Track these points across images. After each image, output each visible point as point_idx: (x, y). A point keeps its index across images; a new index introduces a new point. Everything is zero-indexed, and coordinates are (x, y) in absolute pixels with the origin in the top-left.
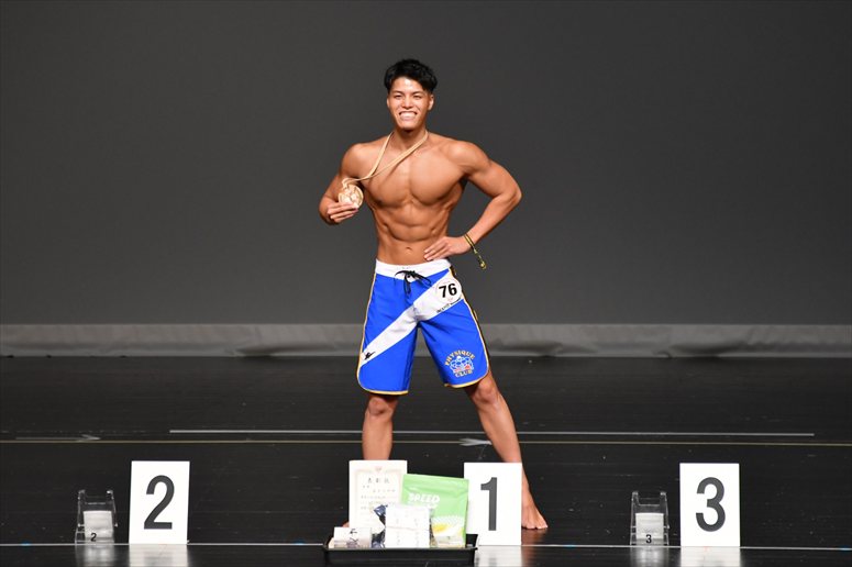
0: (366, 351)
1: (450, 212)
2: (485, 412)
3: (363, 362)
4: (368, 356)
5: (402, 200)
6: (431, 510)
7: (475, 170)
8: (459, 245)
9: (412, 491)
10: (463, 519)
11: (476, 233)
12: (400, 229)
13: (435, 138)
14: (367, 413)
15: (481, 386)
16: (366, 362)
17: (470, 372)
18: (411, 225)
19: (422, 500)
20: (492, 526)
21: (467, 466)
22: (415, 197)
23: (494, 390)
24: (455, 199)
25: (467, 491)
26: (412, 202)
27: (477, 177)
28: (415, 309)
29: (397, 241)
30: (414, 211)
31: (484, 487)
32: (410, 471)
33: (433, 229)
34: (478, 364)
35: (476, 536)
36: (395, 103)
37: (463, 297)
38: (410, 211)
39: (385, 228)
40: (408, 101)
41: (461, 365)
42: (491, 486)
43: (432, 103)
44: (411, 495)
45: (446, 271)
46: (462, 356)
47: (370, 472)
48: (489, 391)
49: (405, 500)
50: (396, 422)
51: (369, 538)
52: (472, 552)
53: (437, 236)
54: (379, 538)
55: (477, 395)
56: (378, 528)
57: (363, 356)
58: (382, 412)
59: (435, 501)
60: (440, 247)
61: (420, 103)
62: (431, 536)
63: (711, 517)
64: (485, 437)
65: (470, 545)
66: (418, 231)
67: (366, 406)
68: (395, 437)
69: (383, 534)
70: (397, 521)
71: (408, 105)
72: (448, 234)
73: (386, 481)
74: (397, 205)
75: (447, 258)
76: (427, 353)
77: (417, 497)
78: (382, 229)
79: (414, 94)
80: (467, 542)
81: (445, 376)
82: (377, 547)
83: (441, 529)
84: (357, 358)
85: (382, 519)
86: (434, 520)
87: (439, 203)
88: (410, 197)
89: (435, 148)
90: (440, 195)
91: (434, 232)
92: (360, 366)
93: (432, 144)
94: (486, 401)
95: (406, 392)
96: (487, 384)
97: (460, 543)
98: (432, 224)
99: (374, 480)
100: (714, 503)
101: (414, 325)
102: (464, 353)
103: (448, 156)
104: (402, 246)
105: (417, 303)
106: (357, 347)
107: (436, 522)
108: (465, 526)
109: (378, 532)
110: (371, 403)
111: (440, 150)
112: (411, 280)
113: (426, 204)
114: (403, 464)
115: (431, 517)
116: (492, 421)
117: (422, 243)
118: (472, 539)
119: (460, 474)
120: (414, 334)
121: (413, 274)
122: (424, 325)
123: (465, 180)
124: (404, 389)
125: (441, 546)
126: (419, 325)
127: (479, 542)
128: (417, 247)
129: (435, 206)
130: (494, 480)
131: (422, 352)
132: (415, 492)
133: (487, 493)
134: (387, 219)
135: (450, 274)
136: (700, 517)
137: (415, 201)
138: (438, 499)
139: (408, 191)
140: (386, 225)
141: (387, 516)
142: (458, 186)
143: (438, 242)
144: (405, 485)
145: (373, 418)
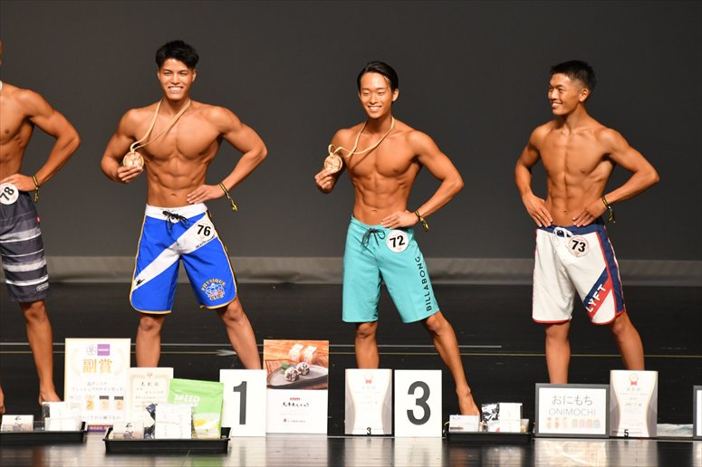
0: (137, 279)
1: (208, 166)
2: (232, 328)
3: (134, 287)
4: (139, 282)
5: (170, 155)
6: (193, 408)
7: (229, 130)
8: (216, 192)
9: (177, 393)
10: (219, 416)
11: (230, 182)
12: (168, 179)
13: (197, 104)
14: (140, 329)
15: (230, 307)
16: (137, 287)
17: (222, 296)
18: (175, 175)
19: (186, 400)
20: (243, 421)
21: (223, 372)
22: (181, 152)
23: (240, 310)
24: (212, 155)
25: (222, 392)
26: (177, 157)
27: (231, 136)
28: (178, 245)
29: (164, 189)
30: (179, 164)
31: (236, 389)
32: (176, 376)
33: (193, 179)
34: (229, 290)
35: (229, 429)
36: (165, 79)
37: (216, 235)
38: (176, 164)
39: (155, 178)
40: (176, 78)
41: (214, 291)
42: (242, 388)
43: (194, 76)
44: (177, 395)
45: (204, 214)
46: (216, 283)
47: (143, 377)
48: (236, 311)
49: (171, 400)
50: (164, 336)
51: (142, 431)
52: (226, 442)
53: (197, 185)
54: (150, 430)
55: (226, 314)
56: (149, 422)
57: (134, 283)
58: (150, 328)
59: (196, 400)
60: (200, 193)
61: (185, 79)
62: (193, 429)
63: (419, 413)
64: (232, 349)
65: (224, 437)
66: (182, 180)
67: (138, 323)
68: (162, 348)
69: (153, 427)
70: (165, 417)
71: (175, 81)
72: (206, 183)
73: (156, 384)
74: (165, 159)
75: (205, 202)
76: (186, 280)
77: (181, 398)
78: (153, 179)
79: (180, 73)
80: (222, 434)
81: (201, 298)
82: (148, 438)
83: (201, 423)
84: (130, 285)
85: (153, 415)
86: (195, 416)
87: (200, 157)
88: (176, 152)
89: (197, 112)
90: (200, 151)
91: (195, 182)
92: (132, 291)
93: (194, 109)
94: (233, 319)
95: (169, 312)
96: (234, 306)
97: (216, 435)
98: (193, 175)
99: (146, 384)
100: (422, 402)
101: (177, 257)
102: (217, 281)
103: (208, 119)
104: (168, 192)
105: (180, 240)
106: (130, 276)
107: (196, 418)
108: (220, 421)
109: (150, 426)
110: (142, 321)
111: (201, 113)
112: (175, 221)
113: (189, 158)
114: (170, 371)
115: (193, 413)
116: (237, 335)
117: (184, 191)
118: (225, 431)
119: (216, 378)
120: (177, 264)
121: (176, 216)
122: (185, 257)
123: (221, 138)
124: (168, 309)
125: (201, 437)
126: (181, 257)
127: (232, 434)
128: (181, 194)
129: (196, 160)
130: (244, 384)
131: (182, 279)
132: (180, 394)
133: (238, 394)
134: (157, 170)
135: (206, 216)
136: (410, 413)
137: (181, 156)
138: (199, 399)
139: (175, 148)
140: (156, 175)
141: (156, 413)
142: (216, 143)
143: (199, 189)
144: (172, 388)
145: (144, 332)
